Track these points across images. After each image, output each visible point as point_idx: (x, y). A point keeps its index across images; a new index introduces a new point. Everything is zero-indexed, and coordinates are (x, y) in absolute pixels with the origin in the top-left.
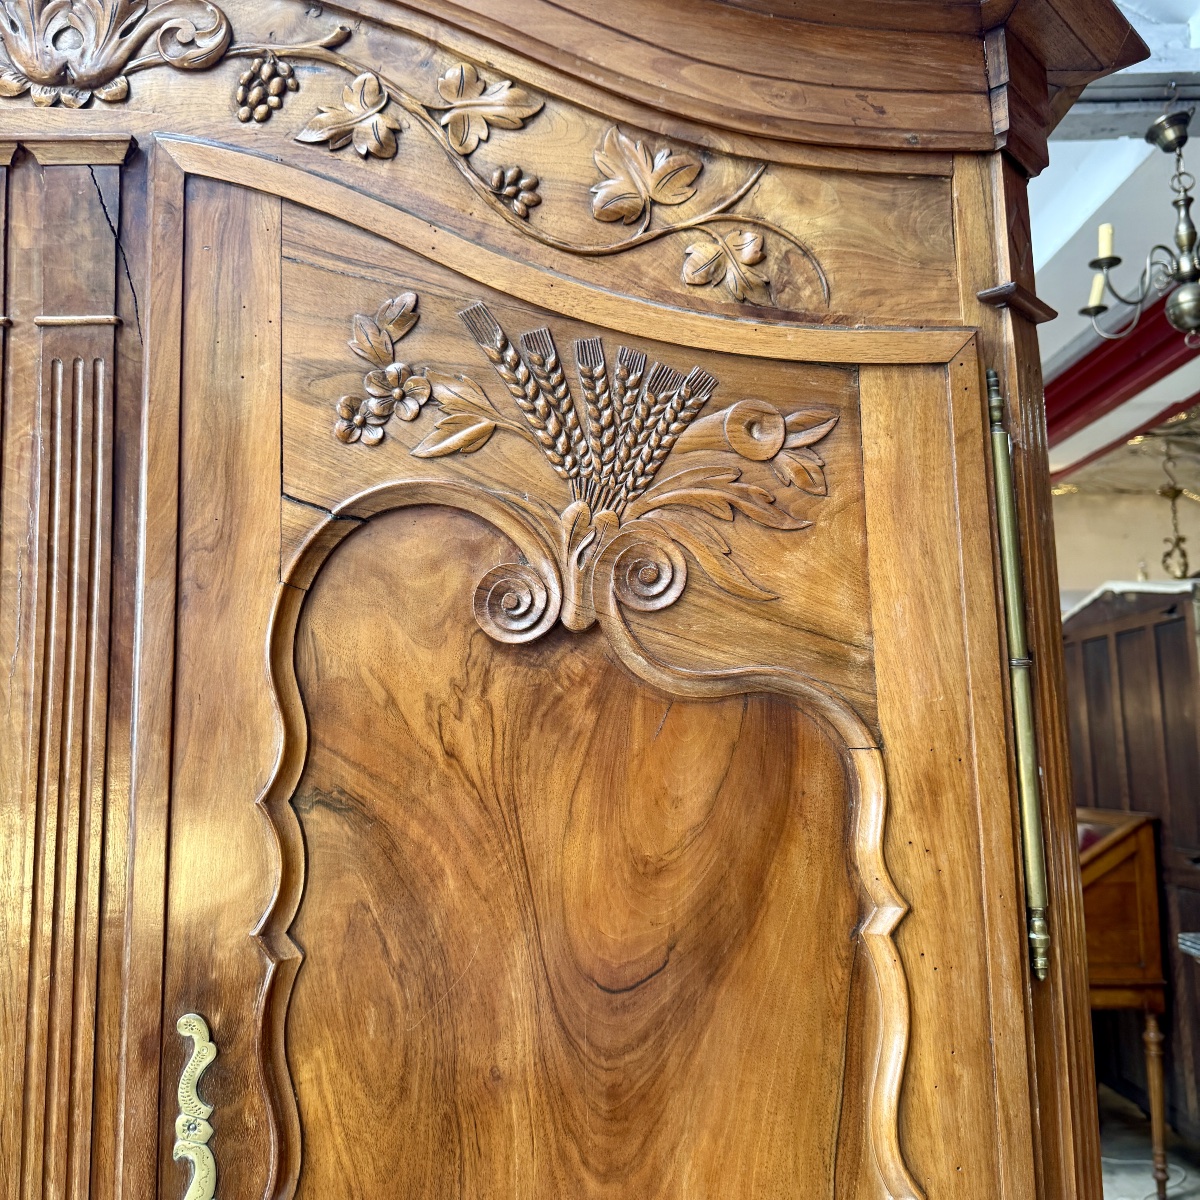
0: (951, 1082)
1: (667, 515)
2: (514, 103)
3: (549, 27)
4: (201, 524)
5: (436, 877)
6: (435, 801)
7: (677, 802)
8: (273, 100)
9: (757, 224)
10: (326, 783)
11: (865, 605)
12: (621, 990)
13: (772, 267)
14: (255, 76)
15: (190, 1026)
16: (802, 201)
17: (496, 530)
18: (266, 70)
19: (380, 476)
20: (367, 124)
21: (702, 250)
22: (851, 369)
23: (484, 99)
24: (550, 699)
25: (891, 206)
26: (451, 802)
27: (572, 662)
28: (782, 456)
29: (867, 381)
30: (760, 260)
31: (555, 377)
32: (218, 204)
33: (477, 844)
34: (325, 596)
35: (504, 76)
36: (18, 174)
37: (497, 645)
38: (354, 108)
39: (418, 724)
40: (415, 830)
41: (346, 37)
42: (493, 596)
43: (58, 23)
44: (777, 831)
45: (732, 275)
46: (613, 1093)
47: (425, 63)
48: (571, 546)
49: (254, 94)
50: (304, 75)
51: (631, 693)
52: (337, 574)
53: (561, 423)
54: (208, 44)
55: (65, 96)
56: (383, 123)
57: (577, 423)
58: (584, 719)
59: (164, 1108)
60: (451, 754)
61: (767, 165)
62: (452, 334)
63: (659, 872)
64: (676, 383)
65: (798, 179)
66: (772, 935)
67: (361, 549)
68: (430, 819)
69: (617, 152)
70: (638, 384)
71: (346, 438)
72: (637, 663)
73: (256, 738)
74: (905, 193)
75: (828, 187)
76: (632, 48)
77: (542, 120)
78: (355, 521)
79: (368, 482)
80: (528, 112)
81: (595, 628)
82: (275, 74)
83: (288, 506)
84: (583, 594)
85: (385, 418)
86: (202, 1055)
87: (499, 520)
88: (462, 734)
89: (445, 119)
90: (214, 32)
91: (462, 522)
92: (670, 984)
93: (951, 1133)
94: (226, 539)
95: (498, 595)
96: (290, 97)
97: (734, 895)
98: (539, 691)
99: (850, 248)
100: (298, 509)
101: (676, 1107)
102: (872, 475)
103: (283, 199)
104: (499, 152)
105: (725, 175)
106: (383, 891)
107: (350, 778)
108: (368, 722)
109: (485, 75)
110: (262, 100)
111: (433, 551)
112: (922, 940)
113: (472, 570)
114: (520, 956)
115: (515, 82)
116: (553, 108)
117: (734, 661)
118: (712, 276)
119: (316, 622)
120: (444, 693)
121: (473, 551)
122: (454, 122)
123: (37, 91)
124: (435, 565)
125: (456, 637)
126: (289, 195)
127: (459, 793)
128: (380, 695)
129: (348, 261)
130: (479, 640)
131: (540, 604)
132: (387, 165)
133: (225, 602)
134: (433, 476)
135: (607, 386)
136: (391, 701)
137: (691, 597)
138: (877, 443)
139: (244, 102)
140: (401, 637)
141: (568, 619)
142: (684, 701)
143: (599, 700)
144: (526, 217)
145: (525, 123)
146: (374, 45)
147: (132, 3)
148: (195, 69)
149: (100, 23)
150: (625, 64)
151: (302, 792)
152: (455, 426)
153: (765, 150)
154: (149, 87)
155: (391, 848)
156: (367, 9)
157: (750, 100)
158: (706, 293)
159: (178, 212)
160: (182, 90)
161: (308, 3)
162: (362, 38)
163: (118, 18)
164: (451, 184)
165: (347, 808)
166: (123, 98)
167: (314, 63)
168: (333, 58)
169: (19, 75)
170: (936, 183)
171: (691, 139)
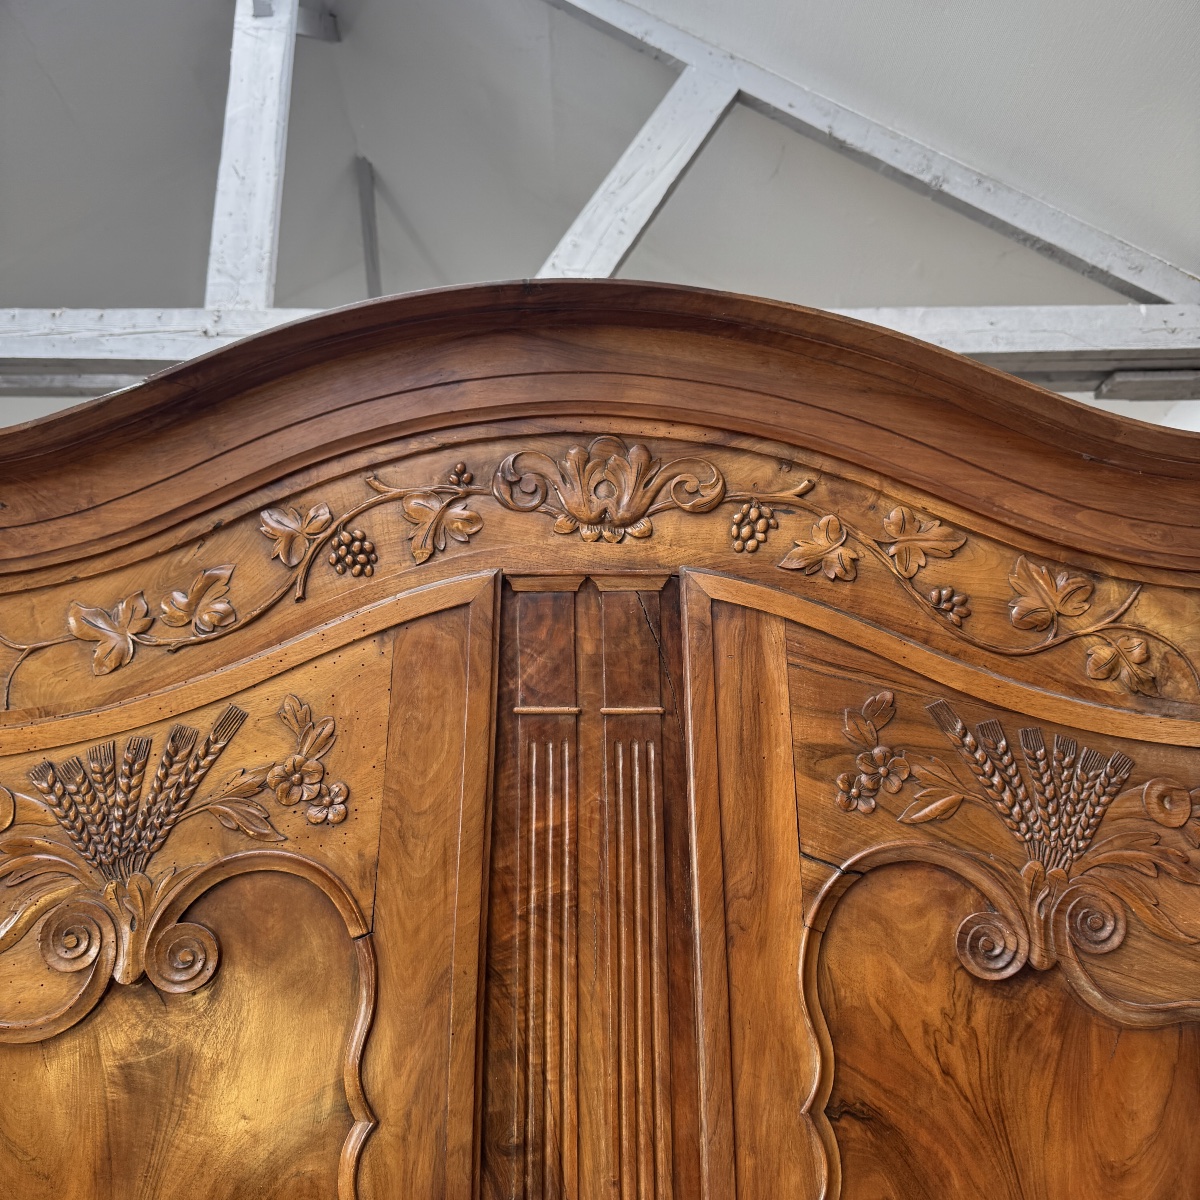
1: (1105, 873)
2: (946, 538)
3: (972, 482)
4: (741, 877)
5: (944, 1177)
6: (937, 1113)
7: (1133, 1115)
8: (760, 536)
9: (1141, 631)
10: (850, 1094)
13: (1156, 664)
14: (746, 516)
16: (1172, 614)
17: (967, 883)
18: (753, 513)
19: (874, 839)
20: (834, 556)
21: (1102, 652)
23: (922, 535)
24: (1022, 1026)
26: (951, 1115)
27: (1039, 996)
28: (1190, 823)
30: (1146, 660)
31: (1006, 759)
32: (737, 623)
33: (974, 1150)
34: (836, 937)
35: (936, 518)
36: (581, 597)
37: (976, 981)
38: (821, 541)
39: (918, 1047)
40: (924, 1137)
41: (811, 488)
42: (974, 943)
43: (597, 477)
45: (1125, 673)
47: (873, 507)
48: (1032, 898)
49: (745, 531)
51: (1087, 1022)
52: (844, 918)
53: (1014, 795)
54: (711, 494)
55: (606, 534)
56: (846, 553)
57: (1027, 797)
58: (1051, 1042)
60: (946, 1072)
61: (1143, 586)
62: (923, 723)
63: (1124, 1175)
64: (1101, 764)
65: (1169, 595)
67: (861, 896)
69: (1027, 575)
70: (1073, 765)
71: (847, 807)
72: (1094, 996)
73: (797, 1058)
75: (1191, 602)
76: (1036, 498)
77: (967, 551)
78: (857, 875)
79: (866, 843)
80: (956, 545)
81: (1056, 966)
82: (760, 516)
83: (806, 863)
84: (1045, 938)
85: (875, 790)
87: (972, 873)
88: (955, 1055)
89: (892, 550)
90: (713, 486)
91: (938, 875)
94: (761, 889)
95: (976, 938)
96: (772, 533)
98: (1012, 1020)
100: (813, 865)
103: (787, 620)
104: (933, 573)
105: (1111, 591)
107: (870, 1094)
108: (879, 1044)
109: (919, 516)
110: (752, 536)
111: (918, 900)
113: (951, 917)
115: (943, 522)
116: (973, 540)
117: (1171, 996)
118: (1111, 670)
119: (832, 957)
120: (937, 1020)
121: (950, 900)
122: (899, 553)
123: (585, 531)
124: (920, 912)
125: (941, 973)
126: (792, 617)
127: (956, 1106)
128: (886, 1022)
129: (839, 667)
130: (961, 975)
131: (1012, 946)
132: (848, 586)
133: (763, 942)
134: (918, 841)
135: (1049, 766)
136: (895, 1027)
137: (1132, 942)
139: (738, 537)
140: (899, 973)
141: (1035, 959)
142: (1131, 1029)
143: (1062, 1028)
144: (960, 627)
145: (954, 553)
146: (832, 492)
147: (651, 462)
148: (699, 512)
149: (629, 478)
150: (1035, 511)
151: (837, 1107)
152: (931, 798)
153: (1142, 574)
154: (667, 525)
155: (905, 1152)
156: (827, 465)
157: (1125, 536)
158: (1107, 686)
159: (708, 629)
160: (690, 527)
161: (780, 461)
162: (823, 488)
163: (641, 475)
164: (900, 600)
165: (869, 1117)
166: (648, 535)
167: (788, 507)
168: (803, 504)
169: (573, 517)
171: (1083, 565)
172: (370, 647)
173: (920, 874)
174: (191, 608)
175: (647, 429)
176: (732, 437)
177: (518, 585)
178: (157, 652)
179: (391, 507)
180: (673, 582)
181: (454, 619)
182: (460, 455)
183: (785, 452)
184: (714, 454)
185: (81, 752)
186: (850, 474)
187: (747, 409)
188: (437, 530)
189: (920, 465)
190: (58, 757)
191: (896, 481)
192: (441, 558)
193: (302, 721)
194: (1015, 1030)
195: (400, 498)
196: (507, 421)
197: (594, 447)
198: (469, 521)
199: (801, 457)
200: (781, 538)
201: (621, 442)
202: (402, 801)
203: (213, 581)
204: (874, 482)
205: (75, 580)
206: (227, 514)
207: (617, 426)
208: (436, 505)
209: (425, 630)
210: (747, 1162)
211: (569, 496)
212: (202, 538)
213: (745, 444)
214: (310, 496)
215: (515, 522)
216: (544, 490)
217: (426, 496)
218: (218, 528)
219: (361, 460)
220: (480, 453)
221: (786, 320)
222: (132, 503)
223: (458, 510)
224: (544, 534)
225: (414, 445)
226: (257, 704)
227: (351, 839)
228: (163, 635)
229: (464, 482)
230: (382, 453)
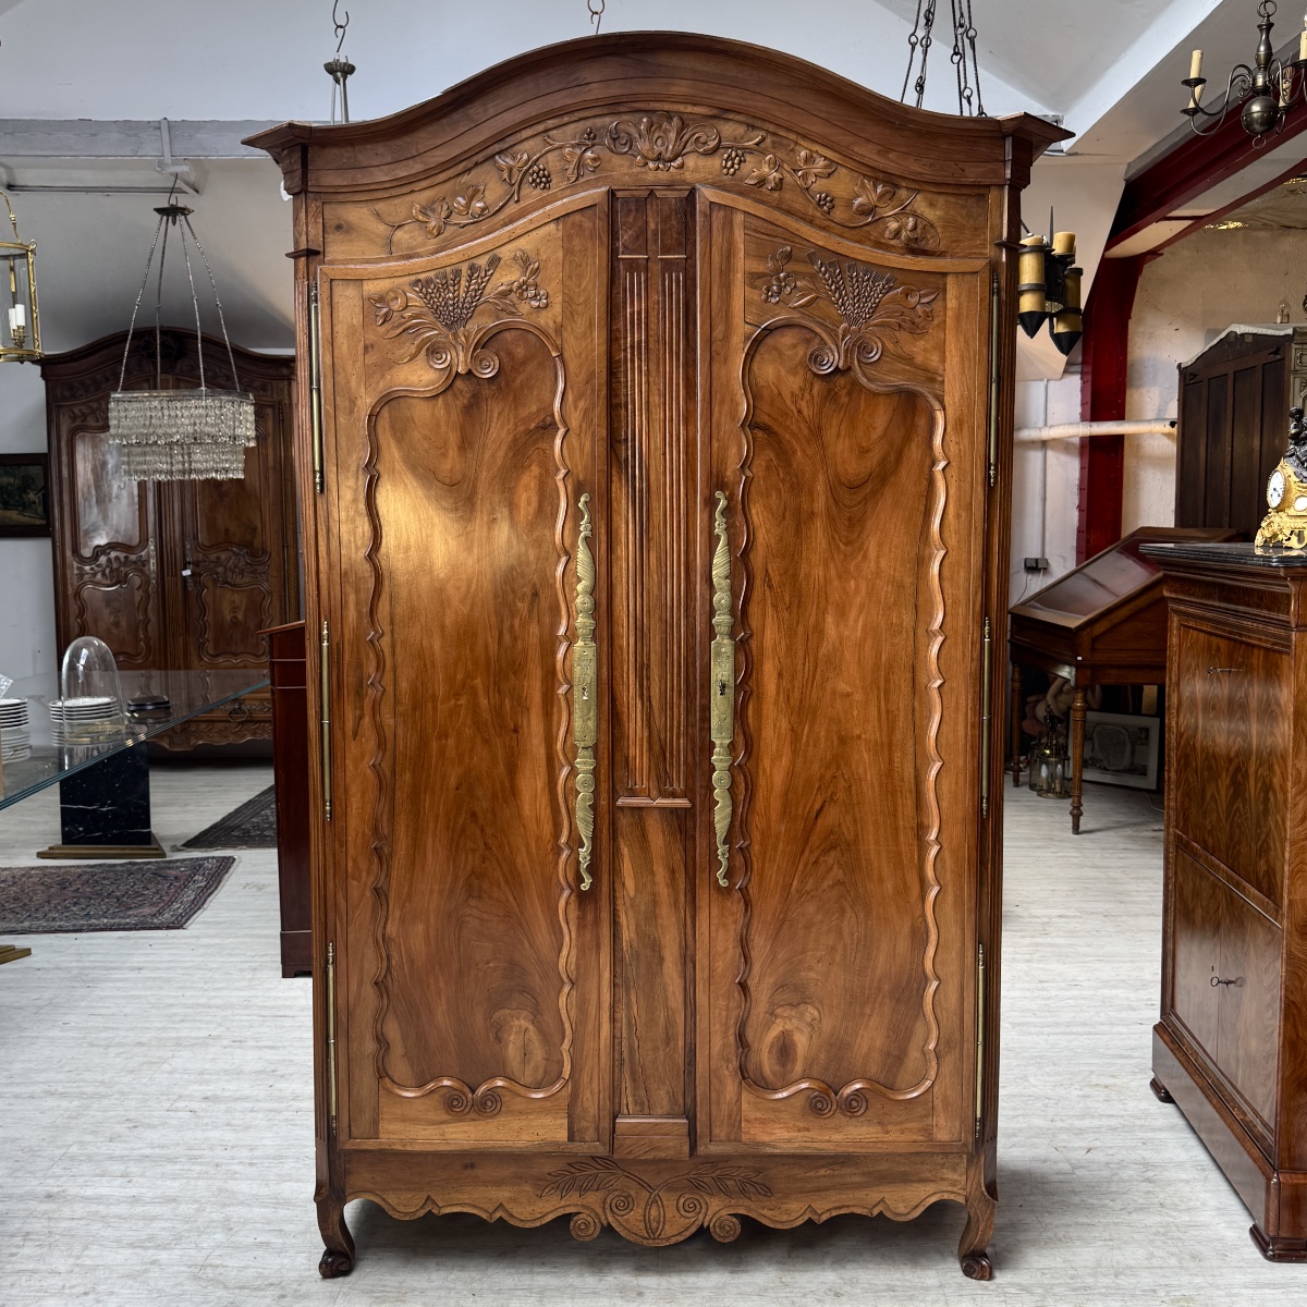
0: (958, 516)
1: (876, 328)
2: (826, 167)
3: (841, 137)
4: (718, 333)
5: (794, 452)
6: (794, 427)
7: (874, 428)
8: (736, 166)
9: (914, 215)
10: (759, 420)
11: (943, 360)
12: (854, 488)
13: (919, 230)
14: (730, 155)
15: (718, 494)
16: (932, 205)
17: (816, 334)
18: (734, 154)
19: (778, 315)
20: (771, 177)
21: (894, 225)
22: (944, 274)
23: (814, 166)
24: (833, 393)
25: (964, 207)
26: (799, 428)
27: (841, 381)
28: (918, 306)
29: (950, 280)
30: (915, 228)
31: (839, 278)
32: (722, 213)
33: (808, 441)
34: (758, 358)
35: (822, 156)
36: (649, 200)
37: (815, 375)
38: (766, 169)
39: (788, 402)
40: (788, 436)
41: (763, 139)
42: (816, 358)
43: (657, 135)
44: (907, 438)
45: (904, 234)
46: (850, 519)
47: (792, 150)
48: (843, 340)
49: (729, 163)
50: (748, 157)
51: (860, 391)
52: (762, 349)
53: (840, 294)
54: (712, 144)
55: (661, 166)
56: (778, 176)
57: (846, 294)
58: (844, 399)
59: (711, 519)
60: (799, 412)
61: (919, 191)
62: (804, 262)
63: (867, 451)
64: (882, 279)
65: (930, 196)
66: (903, 472)
67: (770, 341)
68: (793, 434)
69: (863, 186)
70: (868, 280)
71: (766, 301)
72: (864, 381)
73: (737, 405)
74: (971, 202)
75: (941, 199)
76: (870, 146)
77: (836, 173)
78: (769, 331)
79: (773, 317)
80: (831, 170)
81: (849, 369)
82: (737, 156)
83: (746, 326)
84: (846, 357)
85: (779, 293)
86: (722, 503)
87: (818, 330)
88: (803, 405)
89: (800, 173)
90: (714, 139)
91: (805, 331)
92: (869, 486)
93: (957, 532)
94: (727, 337)
95: (817, 357)
96: (742, 164)
97: (892, 458)
98: (829, 391)
99: (948, 223)
100: (750, 327)
101: (870, 524)
102: (949, 313)
103: (745, 212)
104: (819, 186)
105: (903, 193)
106: (777, 456)
107: (766, 419)
108: (773, 401)
109: (814, 155)
110: (732, 166)
111: (794, 341)
112: (952, 472)
113: (807, 348)
114: (821, 478)
115: (826, 158)
116: (839, 167)
117: (899, 381)
118: (897, 234)
119: (755, 366)
120: (797, 391)
121: (808, 341)
122: (803, 175)
123: (651, 165)
124: (794, 346)
125: (801, 372)
126: (747, 210)
127: (802, 425)
128: (776, 391)
129: (767, 235)
130: (809, 373)
131: (831, 360)
132: (778, 193)
133: (726, 359)
134: (796, 315)
135: (857, 281)
136: (780, 394)
137: (883, 358)
138: (952, 303)
139: (725, 167)
140: (783, 372)
141: (841, 365)
142: (879, 394)
143: (849, 394)
144: (829, 213)
145: (829, 175)
146: (773, 142)
147: (683, 126)
148: (706, 154)
149: (672, 135)
150: (868, 153)
151: (752, 424)
152: (804, 296)
153: (919, 185)
154: (691, 161)
155: (780, 442)
156: (772, 128)
157: (914, 167)
158: (893, 242)
159: (708, 217)
160: (703, 162)
161: (748, 125)
162: (769, 140)
163: (678, 133)
164: (801, 200)
165: (766, 429)
166: (682, 166)
167: (750, 151)
168: (759, 150)
169: (644, 157)
170: (982, 197)
171: (891, 181)
172: (552, 226)
173: (797, 330)
174: (468, 206)
175: (681, 108)
176: (723, 113)
177: (619, 194)
178: (455, 228)
179: (556, 153)
180: (693, 192)
181: (589, 212)
182: (589, 123)
183: (750, 121)
184: (715, 122)
185: (431, 274)
186: (783, 133)
187: (730, 98)
188: (580, 164)
189: (816, 128)
190: (422, 276)
191: (804, 137)
192: (582, 180)
193: (525, 261)
194: (830, 396)
195: (560, 148)
196: (613, 106)
197: (654, 119)
198: (594, 160)
199: (758, 123)
200: (746, 168)
201: (669, 116)
202: (571, 299)
203: (476, 191)
204: (793, 136)
205: (412, 191)
206: (480, 157)
207: (667, 107)
208: (579, 152)
209: (577, 217)
210: (715, 444)
211: (643, 145)
212: (470, 170)
213: (731, 116)
214: (517, 147)
215: (617, 160)
216: (631, 142)
217: (573, 146)
218: (477, 164)
219: (541, 127)
220: (599, 122)
221: (751, 51)
222: (438, 152)
223: (589, 154)
224: (631, 166)
225: (566, 119)
226: (506, 253)
227: (550, 315)
228: (455, 219)
229: (592, 138)
230: (551, 123)
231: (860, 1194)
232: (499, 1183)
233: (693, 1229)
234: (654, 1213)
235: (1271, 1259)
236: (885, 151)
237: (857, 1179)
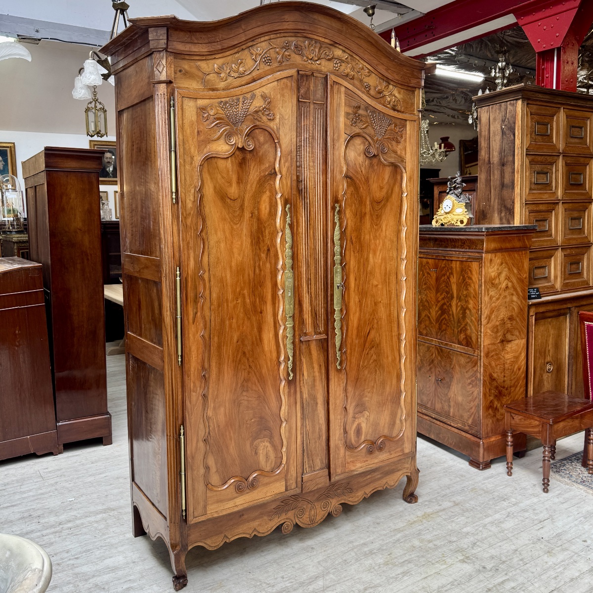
0: (410, 214)
1: (386, 139)
2: (368, 72)
3: (374, 61)
4: (336, 136)
5: (360, 188)
6: (360, 178)
7: (385, 179)
8: (339, 67)
9: (394, 96)
10: (349, 174)
11: (406, 154)
12: (379, 203)
13: (396, 103)
14: (336, 62)
15: (336, 205)
16: (399, 93)
17: (367, 140)
19: (355, 131)
20: (351, 73)
21: (389, 99)
22: (406, 120)
23: (365, 71)
25: (408, 95)
26: (362, 179)
27: (375, 159)
28: (398, 132)
29: (408, 123)
30: (395, 101)
31: (375, 118)
32: (337, 86)
33: (364, 184)
34: (348, 148)
36: (310, 76)
37: (367, 157)
38: (349, 70)
39: (358, 167)
40: (358, 182)
41: (347, 58)
43: (311, 49)
44: (394, 184)
45: (392, 103)
46: (377, 215)
47: (357, 64)
48: (376, 143)
50: (343, 64)
51: (381, 164)
52: (350, 144)
53: (375, 125)
54: (331, 56)
55: (313, 62)
56: (353, 73)
57: (377, 125)
58: (376, 167)
59: (334, 215)
60: (361, 171)
61: (396, 87)
62: (364, 110)
63: (382, 188)
64: (388, 120)
65: (399, 89)
66: (393, 196)
67: (352, 141)
68: (360, 181)
69: (380, 82)
70: (384, 120)
71: (352, 125)
72: (382, 160)
73: (342, 168)
74: (410, 93)
75: (402, 91)
76: (384, 66)
77: (371, 76)
78: (352, 137)
80: (369, 74)
81: (378, 155)
82: (339, 63)
83: (345, 135)
84: (377, 150)
85: (356, 122)
86: (338, 209)
87: (368, 138)
88: (363, 168)
89: (360, 74)
90: (331, 54)
91: (363, 138)
92: (383, 202)
93: (410, 220)
94: (338, 139)
95: (368, 149)
97: (390, 192)
98: (371, 163)
99: (404, 100)
100: (347, 135)
101: (384, 217)
102: (407, 136)
103: (344, 86)
104: (366, 80)
106: (355, 190)
107: (351, 175)
108: (353, 167)
109: (364, 67)
110: (337, 67)
111: (360, 142)
112: (409, 197)
113: (364, 146)
114: (368, 199)
115: (368, 69)
116: (372, 74)
117: (392, 160)
118: (390, 102)
119: (348, 152)
120: (361, 163)
121: (365, 143)
123: (309, 61)
124: (360, 144)
125: (362, 155)
127: (362, 177)
129: (352, 97)
130: (365, 155)
131: (373, 151)
132: (353, 80)
133: (338, 148)
134: (361, 132)
135: (381, 120)
136: (355, 164)
137: (388, 151)
138: (408, 132)
139: (335, 67)
140: (356, 155)
141: (375, 153)
142: (386, 165)
143: (378, 165)
144: (369, 91)
145: (369, 76)
146: (351, 59)
147: (321, 47)
148: (329, 60)
149: (317, 50)
151: (347, 177)
152: (364, 124)
153: (396, 84)
154: (323, 62)
155: (355, 184)
156: (351, 53)
158: (388, 106)
159: (332, 87)
160: (327, 63)
161: (343, 51)
162: (349, 58)
163: (319, 49)
164: (360, 84)
165: (350, 178)
166: (320, 64)
167: (344, 61)
168: (346, 61)
169: (307, 57)
170: (413, 92)
171: (388, 81)
172: (276, 83)
173: (361, 138)
174: (238, 69)
175: (321, 39)
176: (334, 44)
177: (300, 72)
178: (232, 78)
179: (273, 50)
180: (327, 75)
181: (290, 79)
182: (286, 38)
183: (344, 49)
184: (332, 47)
185: (228, 99)
186: (355, 56)
187: (338, 38)
188: (283, 57)
189: (366, 57)
190: (223, 100)
191: (362, 59)
192: (284, 64)
193: (264, 97)
194: (371, 165)
195: (276, 48)
196: (296, 33)
197: (311, 41)
198: (288, 55)
199: (347, 51)
200: (342, 68)
201: (316, 41)
202: (283, 117)
203: (242, 62)
204: (358, 58)
205: (215, 58)
206: (244, 47)
207: (316, 37)
208: (283, 51)
209: (285, 80)
210: (335, 184)
211: (306, 52)
212: (239, 52)
213: (337, 46)
214: (259, 45)
216: (302, 50)
217: (281, 48)
218: (243, 50)
219: (269, 37)
220: (290, 39)
221: (351, 20)
222: (228, 42)
223: (286, 53)
224: (302, 61)
225: (278, 35)
226: (258, 93)
227: (275, 123)
228: (233, 74)
229: (287, 46)
230: (272, 36)
231: (380, 482)
232: (254, 519)
233: (326, 515)
234: (313, 512)
235: (482, 470)
236: (387, 70)
237: (379, 476)
